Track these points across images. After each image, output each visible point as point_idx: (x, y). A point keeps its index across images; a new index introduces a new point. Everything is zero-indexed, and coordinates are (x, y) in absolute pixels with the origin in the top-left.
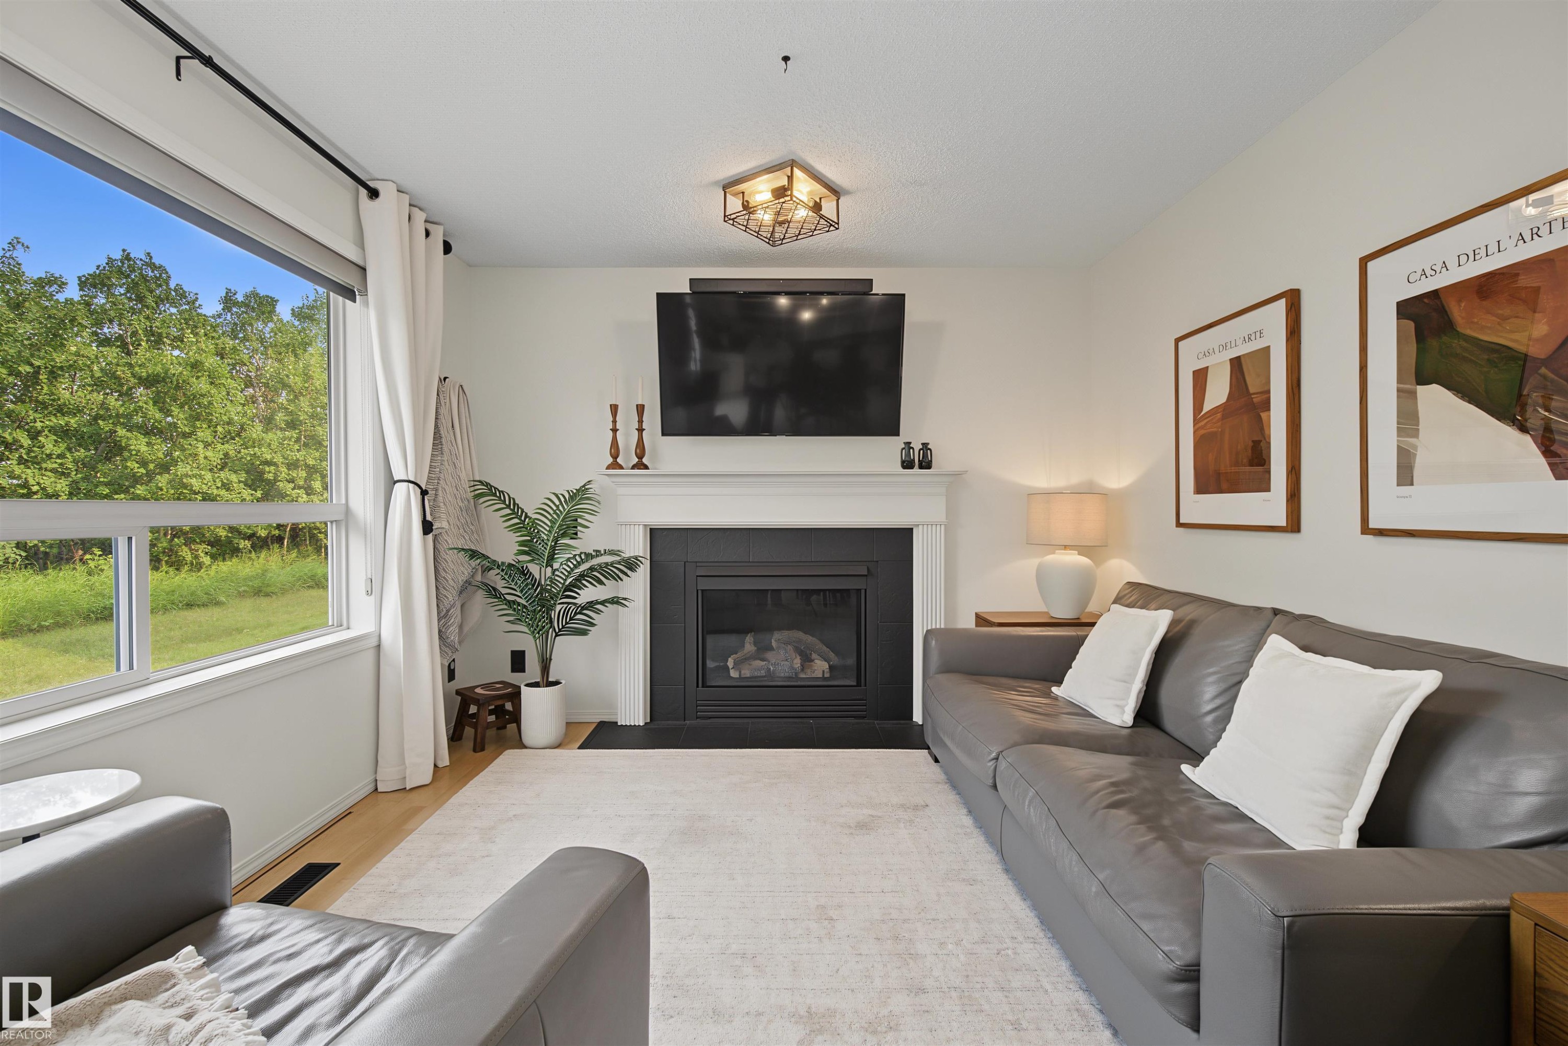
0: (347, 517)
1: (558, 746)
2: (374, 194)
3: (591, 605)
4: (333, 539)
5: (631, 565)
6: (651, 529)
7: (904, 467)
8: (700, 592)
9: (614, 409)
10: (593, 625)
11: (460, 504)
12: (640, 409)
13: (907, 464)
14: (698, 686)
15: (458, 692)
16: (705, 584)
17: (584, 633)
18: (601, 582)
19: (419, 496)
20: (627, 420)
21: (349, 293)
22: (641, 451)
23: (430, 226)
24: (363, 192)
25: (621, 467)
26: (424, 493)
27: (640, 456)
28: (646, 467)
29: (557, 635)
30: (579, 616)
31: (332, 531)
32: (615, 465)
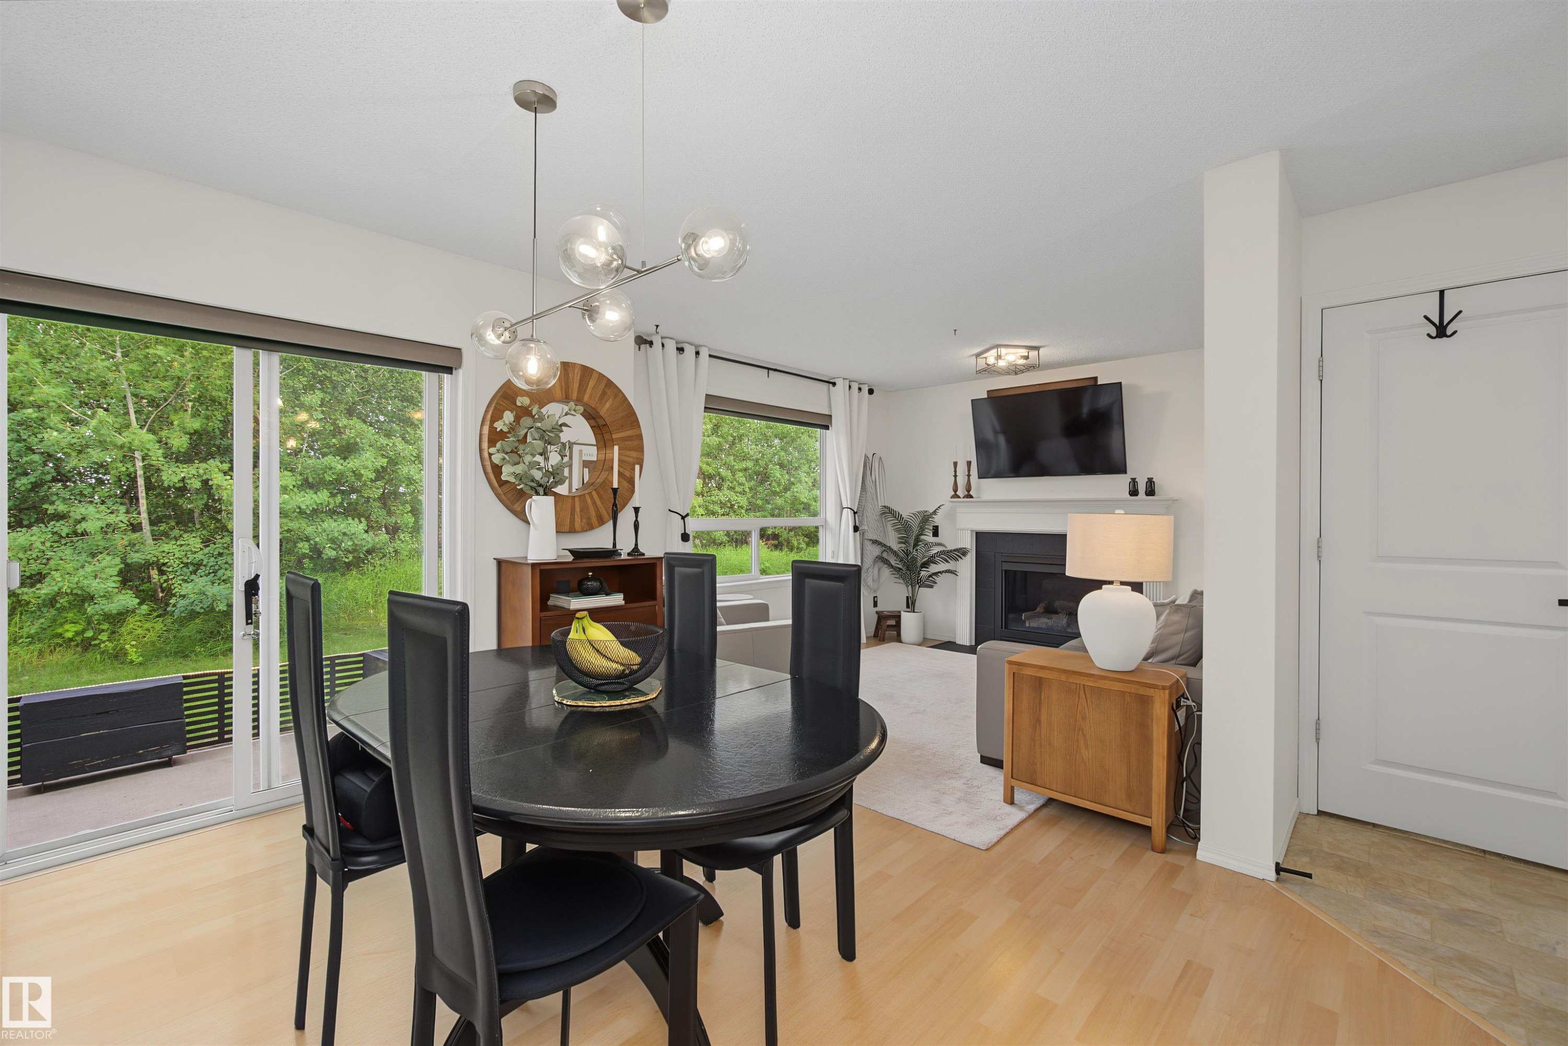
0: (825, 524)
1: (919, 645)
2: (834, 384)
3: (936, 574)
4: (821, 535)
5: (963, 552)
6: (976, 533)
7: (1131, 495)
8: (1003, 572)
9: (955, 464)
10: (936, 583)
11: (876, 518)
12: (969, 463)
13: (1134, 492)
14: (1002, 628)
15: (877, 612)
16: (1007, 567)
17: (931, 587)
18: (947, 561)
19: (853, 515)
20: (962, 469)
21: (827, 427)
22: (968, 488)
23: (861, 386)
24: (831, 385)
25: (959, 497)
26: (855, 513)
27: (969, 491)
28: (971, 497)
29: (919, 587)
30: (931, 579)
31: (821, 529)
32: (956, 496)
